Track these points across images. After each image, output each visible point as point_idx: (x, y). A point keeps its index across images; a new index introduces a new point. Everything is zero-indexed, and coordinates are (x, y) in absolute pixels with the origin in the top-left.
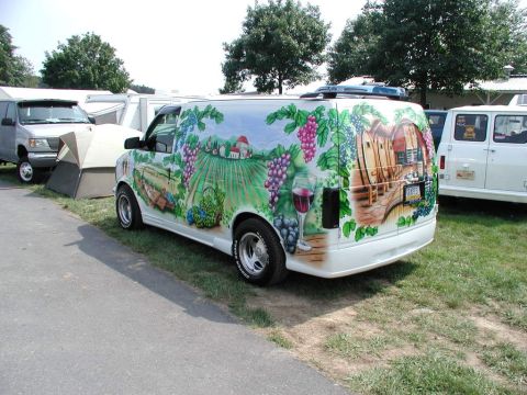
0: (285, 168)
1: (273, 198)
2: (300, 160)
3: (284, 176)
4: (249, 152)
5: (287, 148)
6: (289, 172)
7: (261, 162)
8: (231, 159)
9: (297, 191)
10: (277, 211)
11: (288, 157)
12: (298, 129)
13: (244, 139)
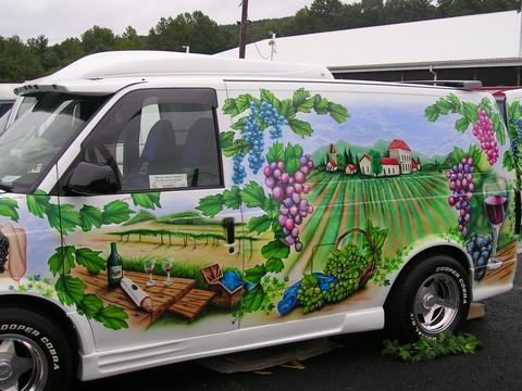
0: (470, 176)
1: (463, 216)
2: (484, 164)
3: (471, 186)
4: (415, 163)
5: (466, 151)
6: (476, 180)
7: (436, 173)
8: (385, 177)
9: (489, 200)
10: (469, 233)
11: (470, 161)
12: (471, 126)
13: (400, 144)
